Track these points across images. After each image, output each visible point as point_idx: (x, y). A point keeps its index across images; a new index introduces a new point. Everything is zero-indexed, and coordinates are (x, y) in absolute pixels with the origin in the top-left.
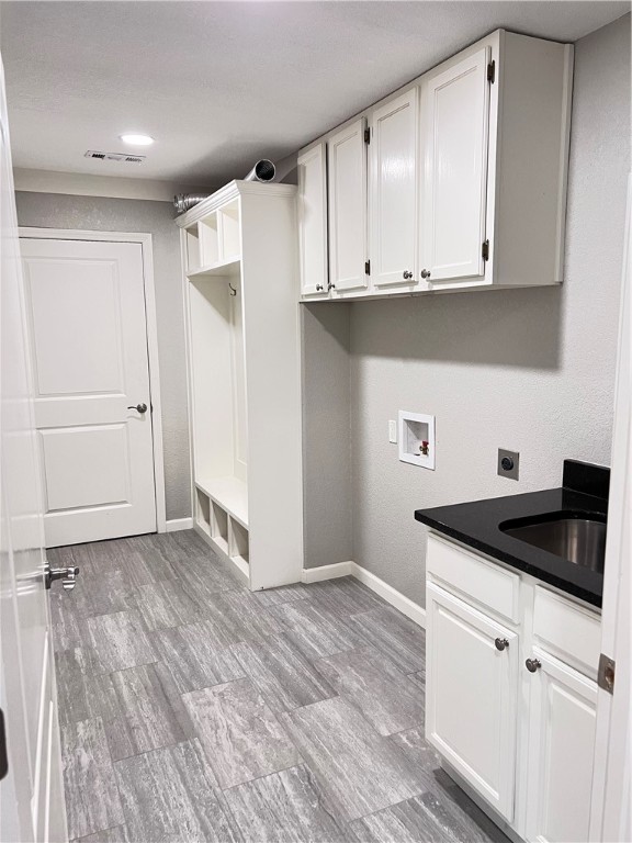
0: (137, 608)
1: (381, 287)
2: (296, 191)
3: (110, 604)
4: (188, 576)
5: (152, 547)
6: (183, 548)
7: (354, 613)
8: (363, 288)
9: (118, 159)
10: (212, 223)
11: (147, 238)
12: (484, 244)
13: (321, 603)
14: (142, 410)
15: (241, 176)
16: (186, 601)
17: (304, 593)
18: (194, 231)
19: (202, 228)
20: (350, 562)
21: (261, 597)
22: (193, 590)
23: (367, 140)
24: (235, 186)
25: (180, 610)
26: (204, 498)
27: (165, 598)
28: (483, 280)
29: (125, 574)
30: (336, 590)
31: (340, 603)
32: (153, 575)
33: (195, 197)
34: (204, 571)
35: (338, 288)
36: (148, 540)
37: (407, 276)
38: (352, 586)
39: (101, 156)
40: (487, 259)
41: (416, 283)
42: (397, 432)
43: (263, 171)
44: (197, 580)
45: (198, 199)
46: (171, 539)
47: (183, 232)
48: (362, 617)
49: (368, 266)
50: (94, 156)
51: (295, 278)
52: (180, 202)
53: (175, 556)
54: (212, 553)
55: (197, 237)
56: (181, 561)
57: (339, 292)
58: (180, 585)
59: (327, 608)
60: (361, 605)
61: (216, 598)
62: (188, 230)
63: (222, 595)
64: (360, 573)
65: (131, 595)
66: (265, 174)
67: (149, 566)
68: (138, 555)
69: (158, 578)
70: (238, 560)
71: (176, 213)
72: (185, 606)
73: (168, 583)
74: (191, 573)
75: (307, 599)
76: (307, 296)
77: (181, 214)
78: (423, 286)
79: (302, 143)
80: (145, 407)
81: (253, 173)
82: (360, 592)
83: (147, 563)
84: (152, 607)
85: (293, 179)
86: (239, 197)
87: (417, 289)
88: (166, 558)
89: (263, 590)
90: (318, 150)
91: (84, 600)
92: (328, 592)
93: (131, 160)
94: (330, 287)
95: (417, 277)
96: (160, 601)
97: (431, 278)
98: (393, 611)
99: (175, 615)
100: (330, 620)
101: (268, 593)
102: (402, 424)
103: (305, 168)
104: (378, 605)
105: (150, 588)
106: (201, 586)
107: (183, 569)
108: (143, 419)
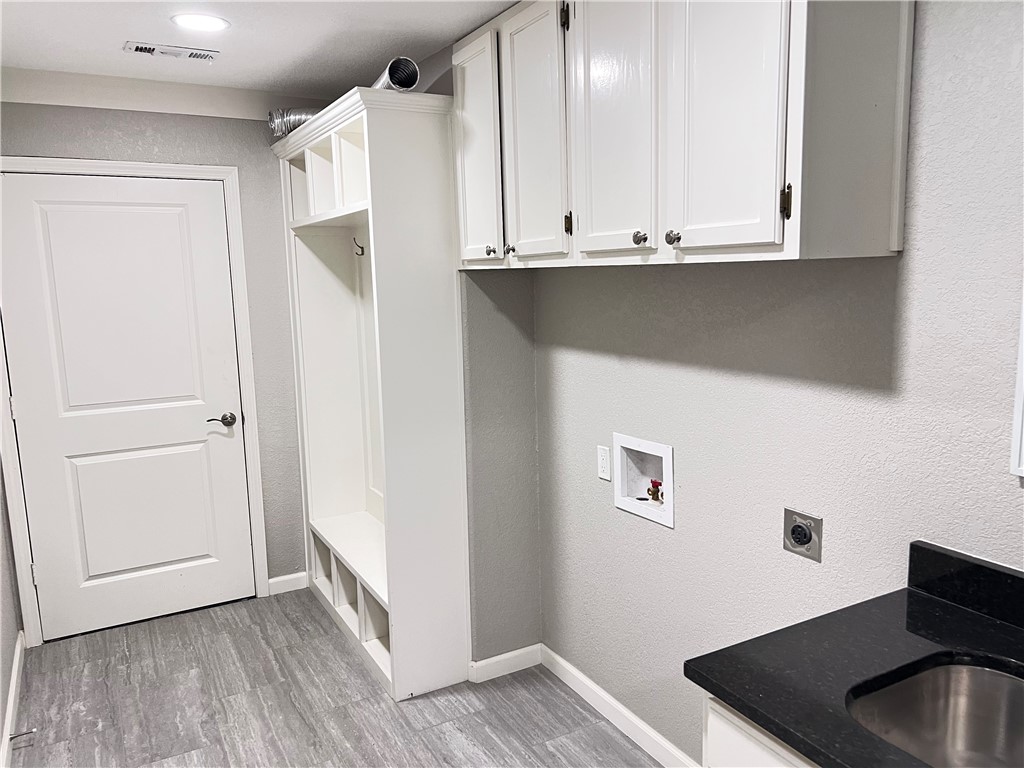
0: (218, 741)
1: (591, 254)
2: (451, 104)
3: (178, 736)
4: (300, 676)
5: (248, 621)
6: (293, 624)
7: (550, 737)
8: (562, 255)
9: (177, 55)
10: (325, 151)
11: (231, 175)
12: (783, 192)
13: (500, 719)
14: (228, 421)
15: (368, 81)
16: (296, 724)
17: (474, 702)
18: (299, 162)
19: (311, 159)
20: (539, 646)
21: (409, 709)
22: (307, 701)
23: (565, 24)
24: (357, 96)
25: (287, 743)
26: (324, 550)
27: (263, 718)
28: (782, 250)
29: (206, 675)
30: (522, 694)
31: (530, 718)
32: (248, 675)
33: (300, 113)
34: (324, 665)
35: (520, 252)
36: (243, 610)
37: (639, 239)
38: (545, 685)
39: (150, 51)
40: (788, 217)
41: (653, 251)
42: (611, 464)
43: (401, 75)
44: (313, 682)
45: (303, 117)
46: (276, 607)
47: (284, 165)
48: (564, 743)
49: (568, 220)
50: (137, 49)
51: (452, 235)
52: (278, 121)
53: (281, 637)
54: (336, 631)
55: (305, 171)
56: (290, 648)
57: (521, 258)
58: (287, 693)
59: (510, 730)
60: (560, 720)
61: (342, 715)
62: (291, 162)
63: (351, 710)
64: (554, 662)
65: (212, 716)
66: (403, 78)
67: (242, 658)
68: (226, 638)
69: (255, 680)
70: (373, 647)
71: (273, 138)
72: (293, 733)
73: (269, 689)
74: (304, 669)
75: (478, 713)
76: (471, 261)
77: (279, 138)
78: (666, 256)
79: (458, 33)
80: (233, 418)
81: (385, 77)
82: (557, 696)
83: (239, 652)
84: (243, 739)
85: (445, 87)
86: (364, 113)
87: (653, 260)
88: (268, 643)
89: (413, 698)
90: (484, 42)
91: (136, 729)
92: (510, 698)
93: (196, 56)
94: (507, 252)
95: (657, 240)
96: (255, 724)
97: (682, 244)
98: (610, 731)
99: (278, 753)
100: (517, 752)
101: (419, 702)
102: (618, 453)
103: (463, 70)
104: (585, 719)
105: (241, 701)
106: (318, 694)
107: (292, 662)
108: (230, 435)
